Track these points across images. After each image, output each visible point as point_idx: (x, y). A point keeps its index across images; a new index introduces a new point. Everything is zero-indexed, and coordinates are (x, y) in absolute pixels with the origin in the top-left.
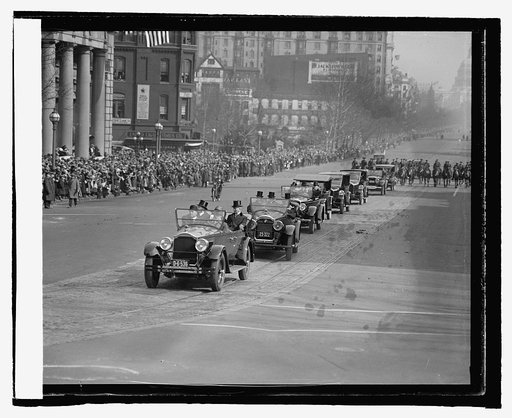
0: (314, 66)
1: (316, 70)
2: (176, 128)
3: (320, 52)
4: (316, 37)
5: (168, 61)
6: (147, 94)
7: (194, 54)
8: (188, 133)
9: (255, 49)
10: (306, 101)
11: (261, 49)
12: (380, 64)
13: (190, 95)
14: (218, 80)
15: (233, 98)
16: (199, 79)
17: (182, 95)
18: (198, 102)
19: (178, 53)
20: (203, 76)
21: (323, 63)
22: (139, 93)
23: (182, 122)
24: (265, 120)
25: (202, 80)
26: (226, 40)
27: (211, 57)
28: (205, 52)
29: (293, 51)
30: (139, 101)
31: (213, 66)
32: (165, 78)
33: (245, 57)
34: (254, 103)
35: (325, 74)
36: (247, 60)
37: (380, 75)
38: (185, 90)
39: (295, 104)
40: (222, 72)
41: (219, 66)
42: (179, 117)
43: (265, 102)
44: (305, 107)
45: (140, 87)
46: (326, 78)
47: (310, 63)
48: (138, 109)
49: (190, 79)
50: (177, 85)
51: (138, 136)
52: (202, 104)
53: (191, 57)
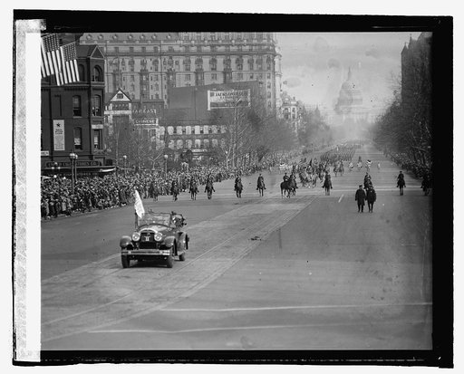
0: (212, 95)
1: (213, 98)
2: (91, 157)
3: (216, 82)
4: (212, 69)
5: (79, 97)
6: (62, 127)
7: (102, 90)
8: (101, 161)
9: (159, 83)
10: (207, 126)
11: (165, 82)
12: (271, 90)
13: (101, 126)
14: (126, 112)
15: (142, 127)
16: (110, 113)
17: (94, 127)
18: (111, 132)
19: (88, 89)
20: (114, 109)
21: (219, 92)
22: (55, 127)
23: (95, 151)
24: (171, 145)
25: (112, 113)
26: (133, 76)
27: (120, 92)
28: (115, 87)
29: (192, 83)
30: (55, 135)
31: (121, 100)
32: (78, 112)
33: (151, 91)
34: (160, 131)
35: (221, 101)
36: (152, 93)
37: (271, 99)
38: (96, 122)
39: (197, 129)
40: (130, 104)
41: (128, 100)
42: (93, 146)
43: (170, 129)
44: (206, 132)
45: (55, 122)
46: (223, 105)
47: (209, 92)
48: (55, 142)
49: (100, 112)
50: (89, 118)
51: (55, 166)
52: (114, 134)
53: (100, 93)
